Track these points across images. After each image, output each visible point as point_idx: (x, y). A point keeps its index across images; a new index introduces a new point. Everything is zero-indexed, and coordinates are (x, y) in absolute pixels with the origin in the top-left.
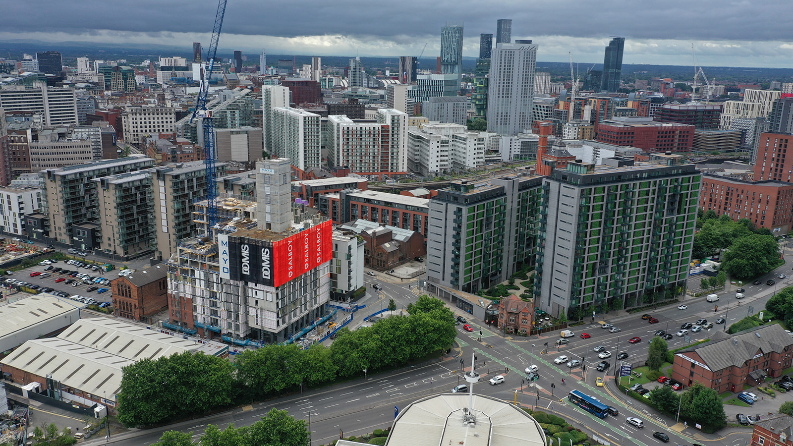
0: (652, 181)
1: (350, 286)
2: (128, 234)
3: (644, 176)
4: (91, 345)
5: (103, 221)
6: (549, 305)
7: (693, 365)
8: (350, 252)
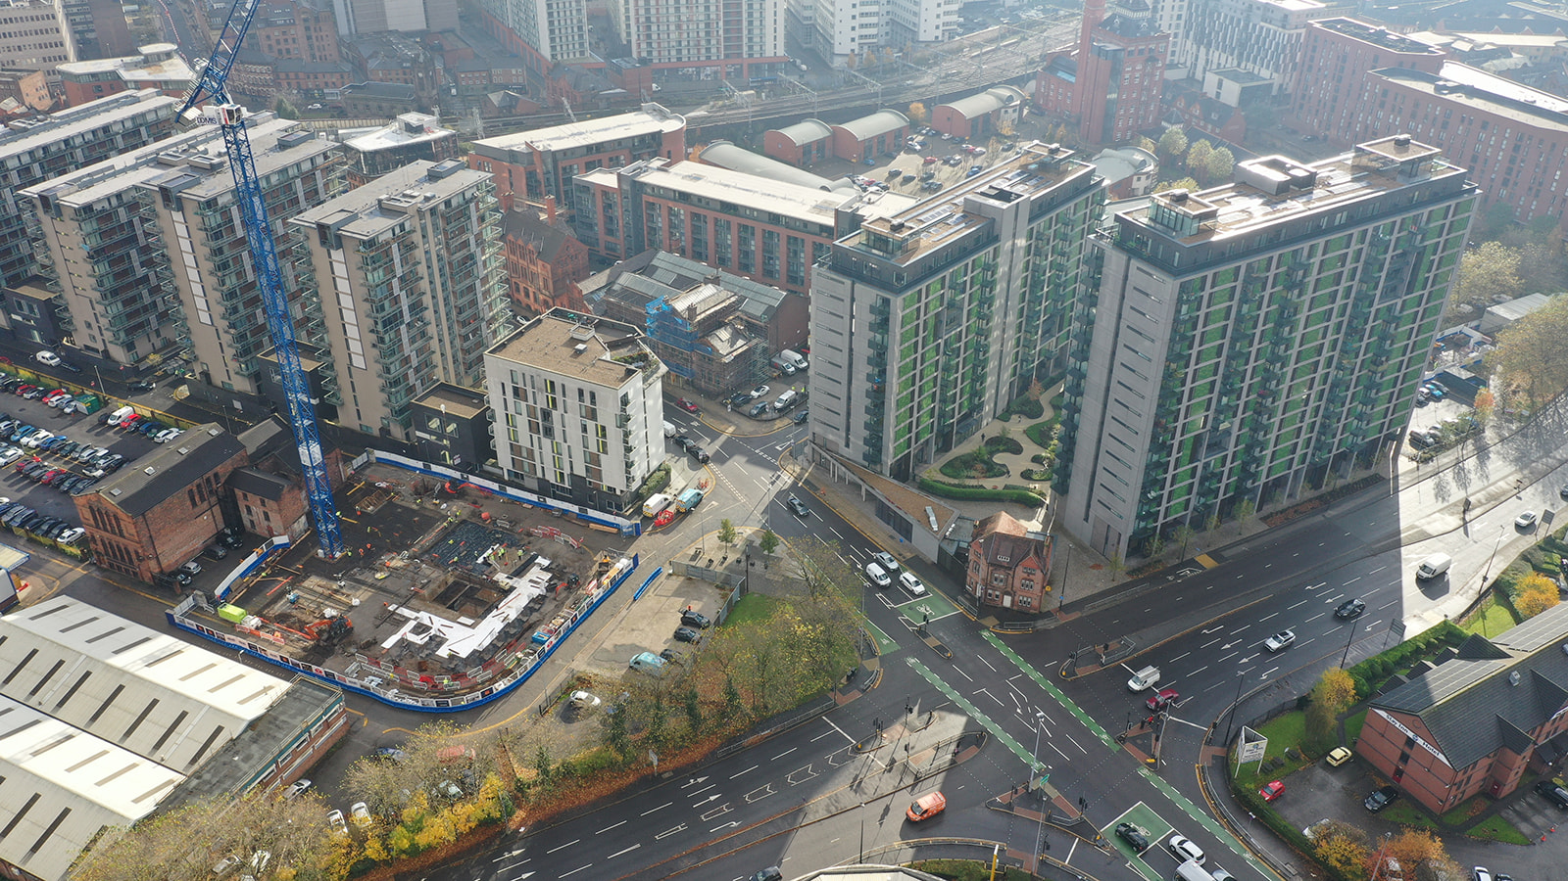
0: (1356, 231)
1: (629, 479)
2: (130, 316)
3: (1337, 223)
4: (27, 699)
5: (65, 282)
6: (1086, 519)
7: (1410, 742)
8: (624, 410)
